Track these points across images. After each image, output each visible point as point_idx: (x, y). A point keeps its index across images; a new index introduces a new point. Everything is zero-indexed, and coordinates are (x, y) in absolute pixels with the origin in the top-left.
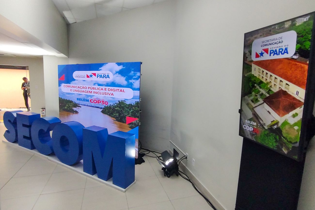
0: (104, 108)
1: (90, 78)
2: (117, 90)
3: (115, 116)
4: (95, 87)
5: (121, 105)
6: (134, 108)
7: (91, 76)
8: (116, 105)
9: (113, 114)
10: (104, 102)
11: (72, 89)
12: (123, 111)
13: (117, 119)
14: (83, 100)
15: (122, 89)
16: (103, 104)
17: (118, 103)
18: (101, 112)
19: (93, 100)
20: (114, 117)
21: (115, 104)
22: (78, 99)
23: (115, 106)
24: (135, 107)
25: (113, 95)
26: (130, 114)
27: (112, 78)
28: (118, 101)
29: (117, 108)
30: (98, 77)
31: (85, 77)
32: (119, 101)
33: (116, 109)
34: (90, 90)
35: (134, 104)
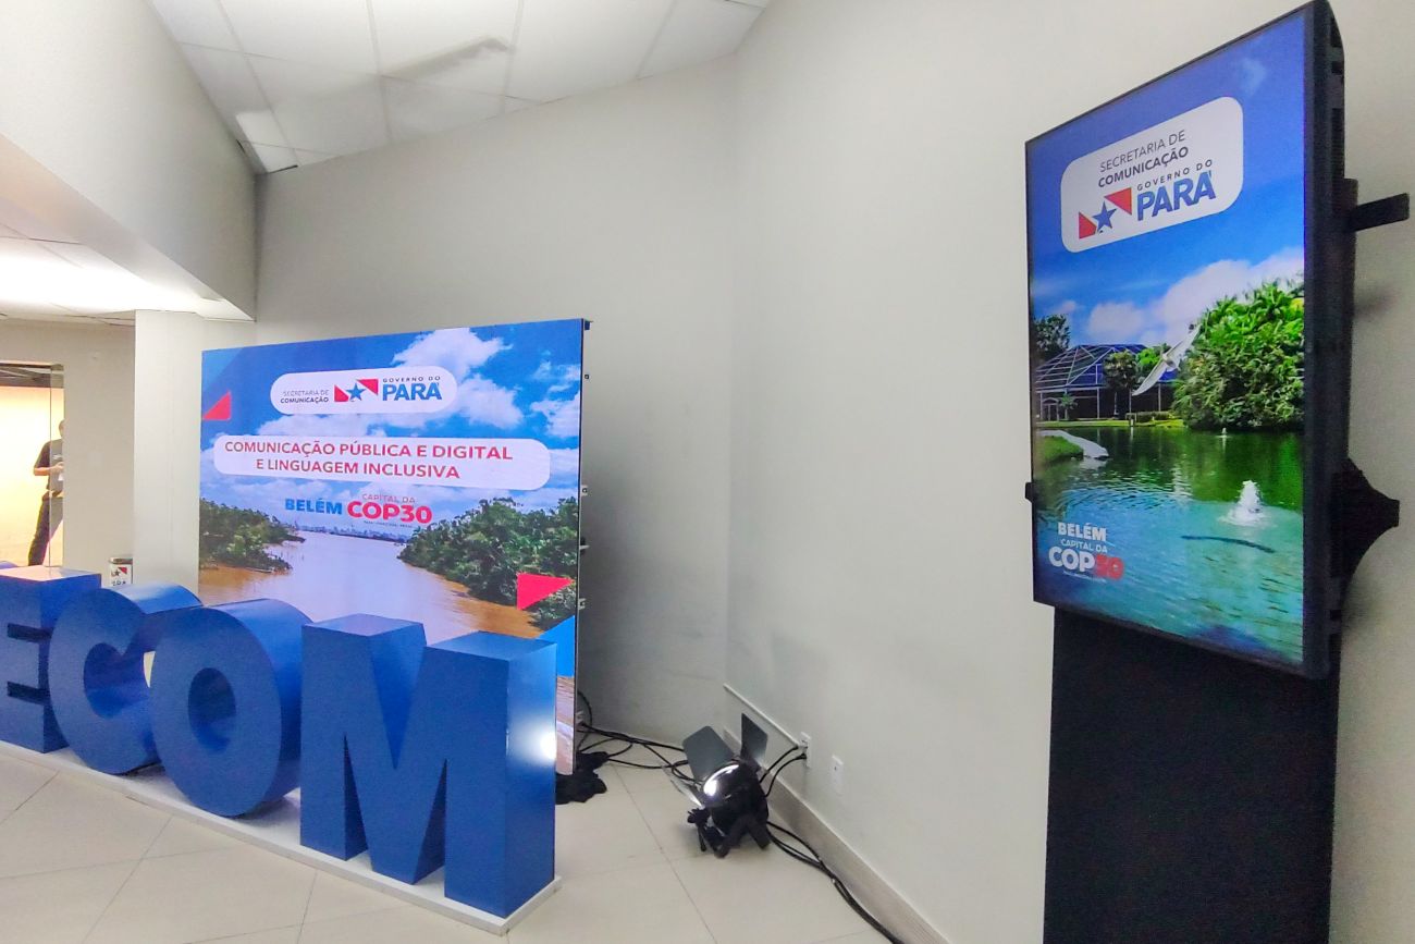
0: (412, 540)
1: (349, 402)
2: (475, 452)
3: (467, 570)
4: (370, 441)
5: (491, 521)
6: (552, 530)
7: (356, 393)
8: (468, 519)
9: (453, 567)
10: (414, 512)
11: (266, 456)
12: (501, 547)
13: (473, 588)
14: (313, 506)
15: (499, 443)
16: (411, 518)
17: (478, 512)
18: (398, 558)
19: (359, 504)
20: (458, 580)
21: (463, 517)
22: (289, 504)
23: (466, 525)
24: (557, 525)
25: (456, 475)
26: (534, 559)
27: (453, 396)
28: (482, 502)
29: (472, 533)
30: (389, 396)
31: (326, 400)
32: (486, 502)
33: (469, 542)
34: (347, 457)
35: (552, 512)
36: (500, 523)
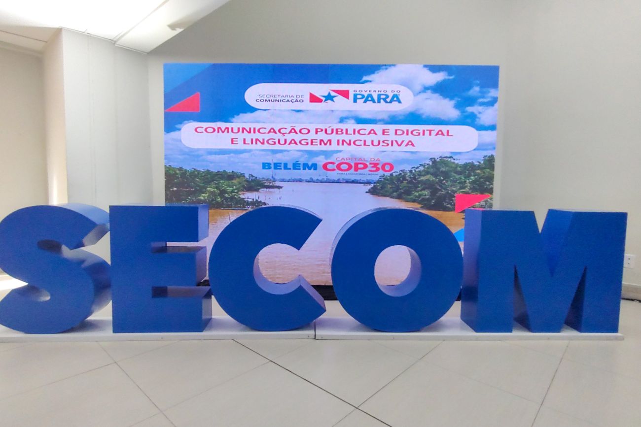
0: (378, 182)
2: (427, 133)
3: (420, 196)
4: (343, 126)
5: (438, 169)
6: (478, 171)
7: (329, 97)
8: (422, 168)
9: (407, 195)
10: (379, 166)
12: (444, 181)
14: (290, 166)
15: (444, 128)
16: (378, 170)
17: (428, 164)
19: (333, 163)
20: (414, 201)
21: (417, 168)
22: (266, 166)
23: (419, 171)
24: (482, 169)
25: (413, 145)
26: (467, 186)
27: (408, 102)
28: (431, 159)
29: (424, 176)
30: (358, 101)
32: (434, 159)
33: (422, 180)
34: (322, 136)
35: (479, 162)
36: (444, 169)
